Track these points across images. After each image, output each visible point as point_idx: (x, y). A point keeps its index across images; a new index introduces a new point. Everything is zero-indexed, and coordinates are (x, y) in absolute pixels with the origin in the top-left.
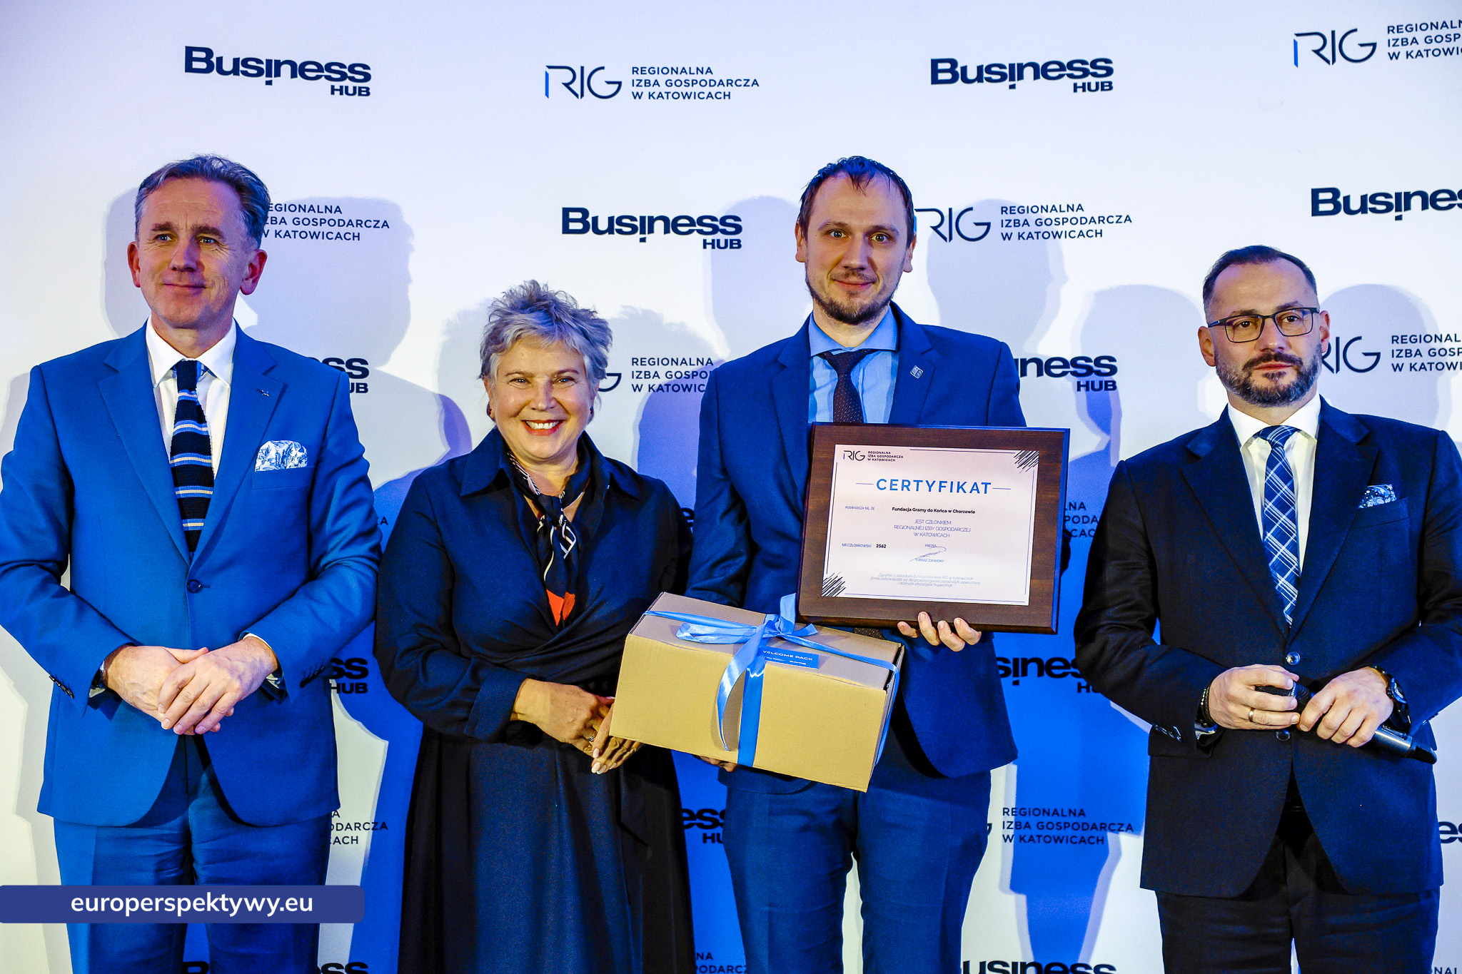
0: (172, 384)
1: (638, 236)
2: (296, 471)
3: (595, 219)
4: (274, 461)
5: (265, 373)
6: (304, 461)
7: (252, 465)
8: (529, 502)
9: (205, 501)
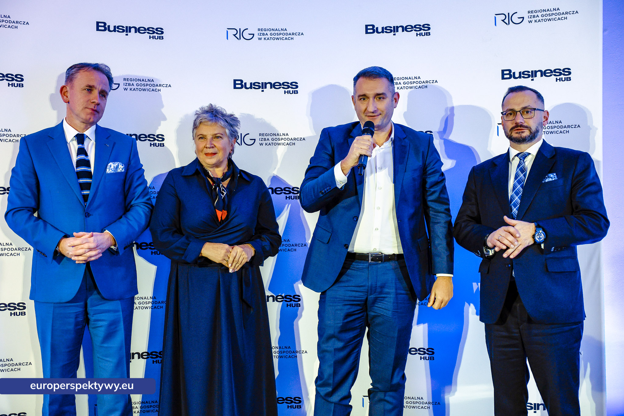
0: (75, 142)
1: (261, 89)
2: (121, 173)
3: (245, 84)
4: (113, 170)
5: (107, 138)
6: (123, 169)
7: (106, 171)
8: (209, 180)
9: (90, 184)
